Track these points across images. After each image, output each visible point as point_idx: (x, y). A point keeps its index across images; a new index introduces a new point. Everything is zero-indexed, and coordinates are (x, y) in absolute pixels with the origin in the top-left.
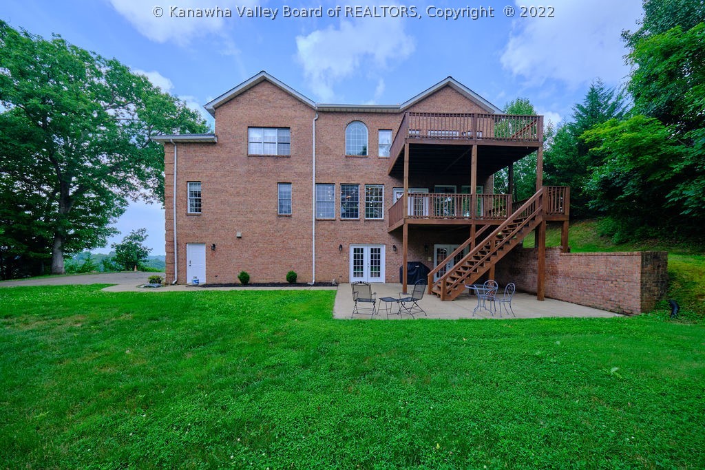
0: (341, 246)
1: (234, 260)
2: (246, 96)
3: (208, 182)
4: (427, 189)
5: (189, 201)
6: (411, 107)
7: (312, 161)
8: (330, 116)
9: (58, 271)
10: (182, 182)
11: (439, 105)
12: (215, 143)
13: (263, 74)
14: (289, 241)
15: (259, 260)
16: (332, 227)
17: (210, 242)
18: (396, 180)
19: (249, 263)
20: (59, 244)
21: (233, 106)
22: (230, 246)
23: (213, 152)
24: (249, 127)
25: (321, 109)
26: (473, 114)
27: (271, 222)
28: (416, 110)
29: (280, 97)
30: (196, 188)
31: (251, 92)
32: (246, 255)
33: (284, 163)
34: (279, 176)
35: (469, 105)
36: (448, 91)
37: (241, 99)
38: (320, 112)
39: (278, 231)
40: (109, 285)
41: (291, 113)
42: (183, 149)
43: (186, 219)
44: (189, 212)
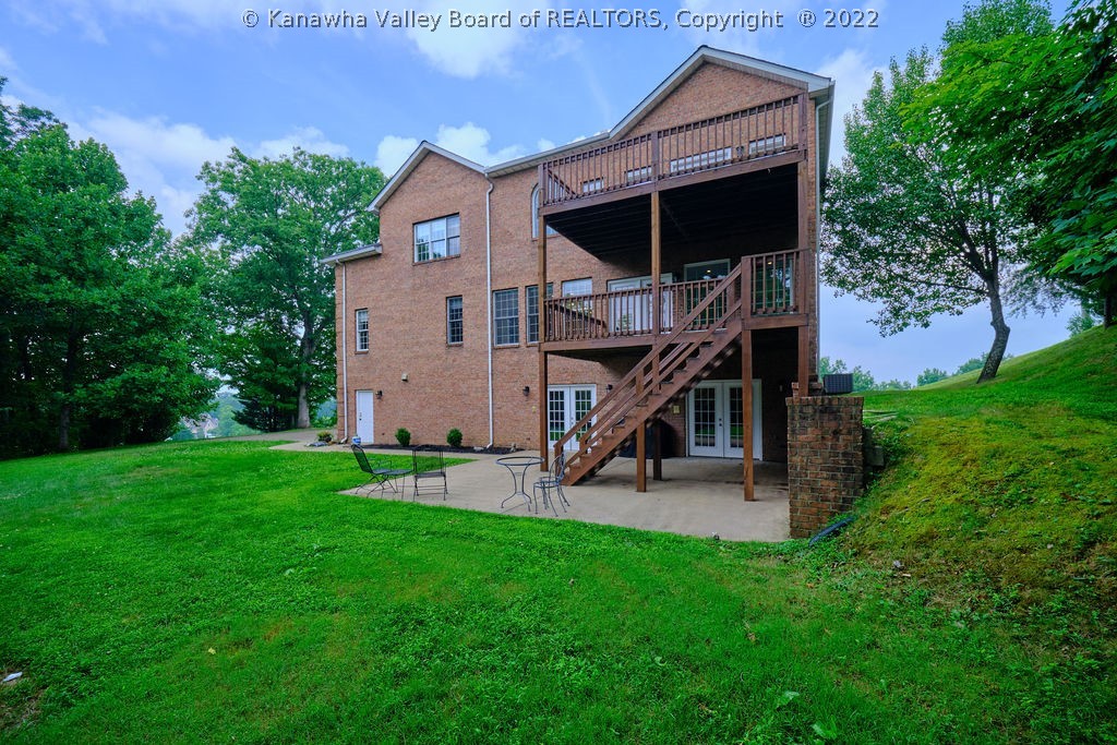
0: (527, 389)
1: (401, 413)
2: (411, 181)
3: (375, 308)
4: (671, 274)
5: (358, 335)
6: (635, 127)
7: (486, 257)
8: (508, 181)
9: (302, 425)
10: (351, 312)
11: (693, 105)
12: (379, 255)
13: (425, 145)
14: (461, 384)
15: (427, 412)
16: (515, 358)
17: (377, 388)
18: (611, 267)
19: (416, 416)
20: (303, 393)
21: (397, 199)
22: (397, 392)
23: (380, 267)
24: (414, 224)
25: (495, 175)
26: (649, 135)
27: (439, 357)
28: (643, 131)
29: (447, 171)
30: (364, 318)
31: (415, 174)
32: (413, 404)
33: (453, 266)
34: (447, 287)
35: (753, 87)
36: (708, 73)
37: (405, 187)
38: (495, 178)
39: (447, 369)
40: (288, 442)
41: (460, 190)
42: (351, 268)
43: (355, 358)
44: (359, 349)
